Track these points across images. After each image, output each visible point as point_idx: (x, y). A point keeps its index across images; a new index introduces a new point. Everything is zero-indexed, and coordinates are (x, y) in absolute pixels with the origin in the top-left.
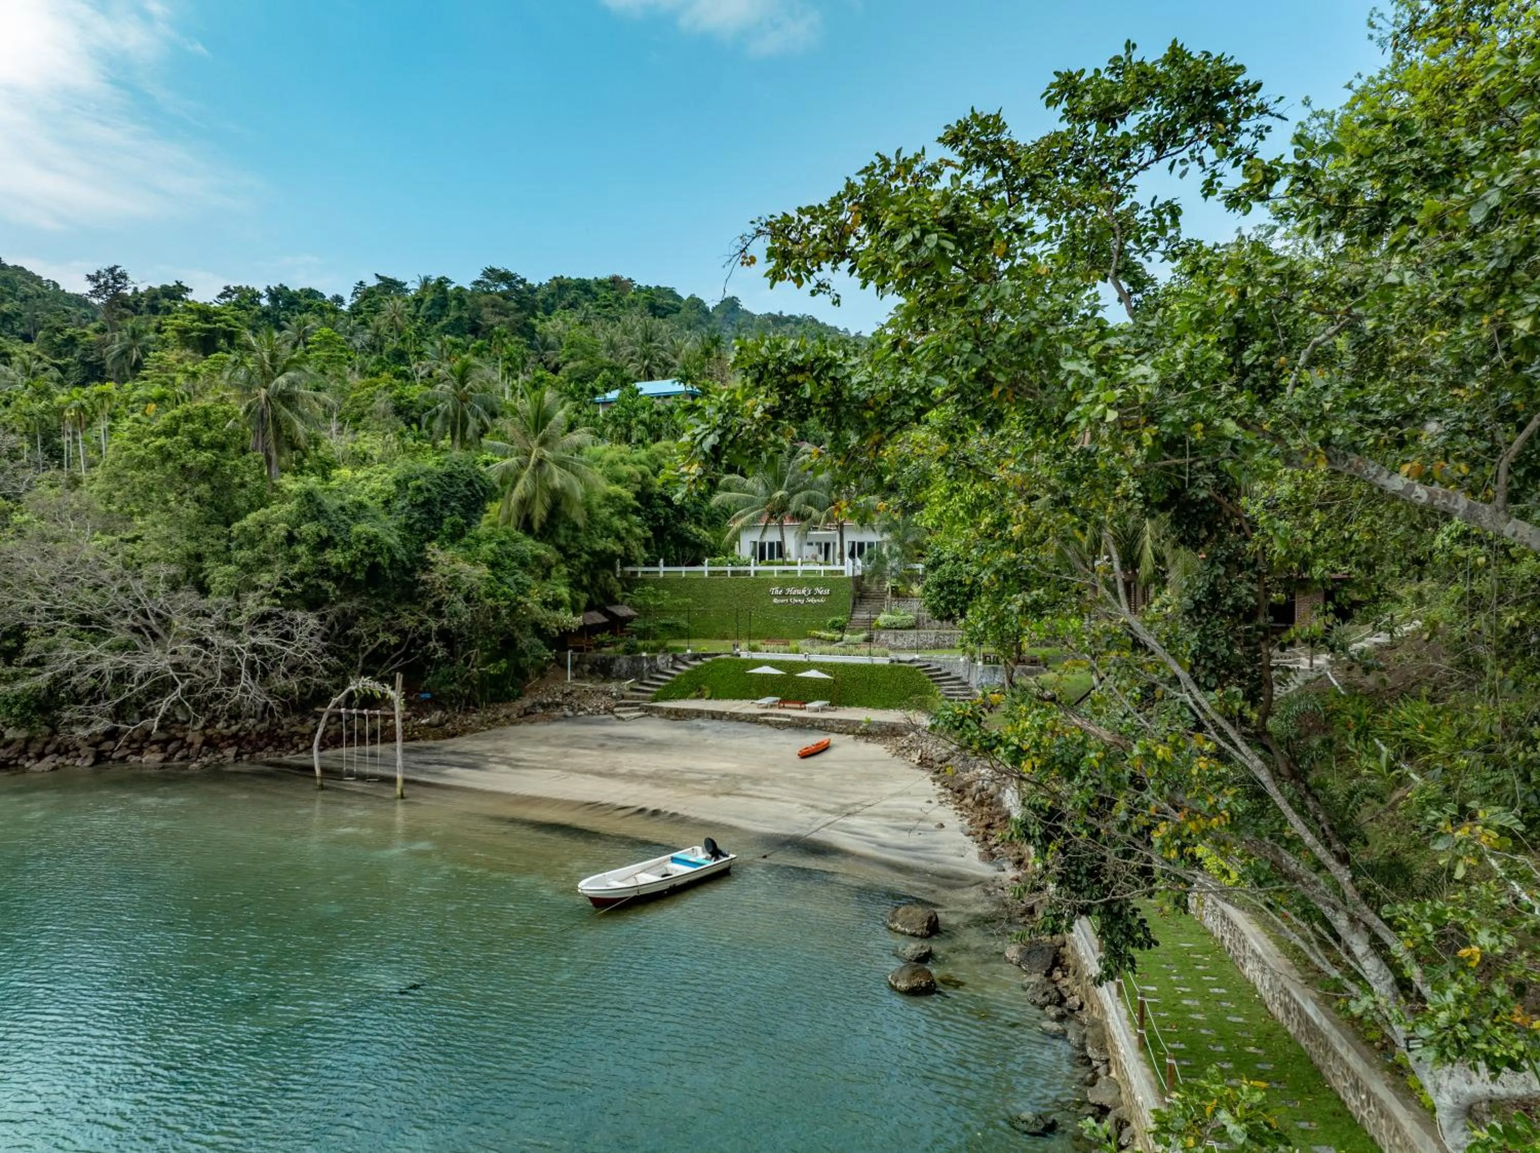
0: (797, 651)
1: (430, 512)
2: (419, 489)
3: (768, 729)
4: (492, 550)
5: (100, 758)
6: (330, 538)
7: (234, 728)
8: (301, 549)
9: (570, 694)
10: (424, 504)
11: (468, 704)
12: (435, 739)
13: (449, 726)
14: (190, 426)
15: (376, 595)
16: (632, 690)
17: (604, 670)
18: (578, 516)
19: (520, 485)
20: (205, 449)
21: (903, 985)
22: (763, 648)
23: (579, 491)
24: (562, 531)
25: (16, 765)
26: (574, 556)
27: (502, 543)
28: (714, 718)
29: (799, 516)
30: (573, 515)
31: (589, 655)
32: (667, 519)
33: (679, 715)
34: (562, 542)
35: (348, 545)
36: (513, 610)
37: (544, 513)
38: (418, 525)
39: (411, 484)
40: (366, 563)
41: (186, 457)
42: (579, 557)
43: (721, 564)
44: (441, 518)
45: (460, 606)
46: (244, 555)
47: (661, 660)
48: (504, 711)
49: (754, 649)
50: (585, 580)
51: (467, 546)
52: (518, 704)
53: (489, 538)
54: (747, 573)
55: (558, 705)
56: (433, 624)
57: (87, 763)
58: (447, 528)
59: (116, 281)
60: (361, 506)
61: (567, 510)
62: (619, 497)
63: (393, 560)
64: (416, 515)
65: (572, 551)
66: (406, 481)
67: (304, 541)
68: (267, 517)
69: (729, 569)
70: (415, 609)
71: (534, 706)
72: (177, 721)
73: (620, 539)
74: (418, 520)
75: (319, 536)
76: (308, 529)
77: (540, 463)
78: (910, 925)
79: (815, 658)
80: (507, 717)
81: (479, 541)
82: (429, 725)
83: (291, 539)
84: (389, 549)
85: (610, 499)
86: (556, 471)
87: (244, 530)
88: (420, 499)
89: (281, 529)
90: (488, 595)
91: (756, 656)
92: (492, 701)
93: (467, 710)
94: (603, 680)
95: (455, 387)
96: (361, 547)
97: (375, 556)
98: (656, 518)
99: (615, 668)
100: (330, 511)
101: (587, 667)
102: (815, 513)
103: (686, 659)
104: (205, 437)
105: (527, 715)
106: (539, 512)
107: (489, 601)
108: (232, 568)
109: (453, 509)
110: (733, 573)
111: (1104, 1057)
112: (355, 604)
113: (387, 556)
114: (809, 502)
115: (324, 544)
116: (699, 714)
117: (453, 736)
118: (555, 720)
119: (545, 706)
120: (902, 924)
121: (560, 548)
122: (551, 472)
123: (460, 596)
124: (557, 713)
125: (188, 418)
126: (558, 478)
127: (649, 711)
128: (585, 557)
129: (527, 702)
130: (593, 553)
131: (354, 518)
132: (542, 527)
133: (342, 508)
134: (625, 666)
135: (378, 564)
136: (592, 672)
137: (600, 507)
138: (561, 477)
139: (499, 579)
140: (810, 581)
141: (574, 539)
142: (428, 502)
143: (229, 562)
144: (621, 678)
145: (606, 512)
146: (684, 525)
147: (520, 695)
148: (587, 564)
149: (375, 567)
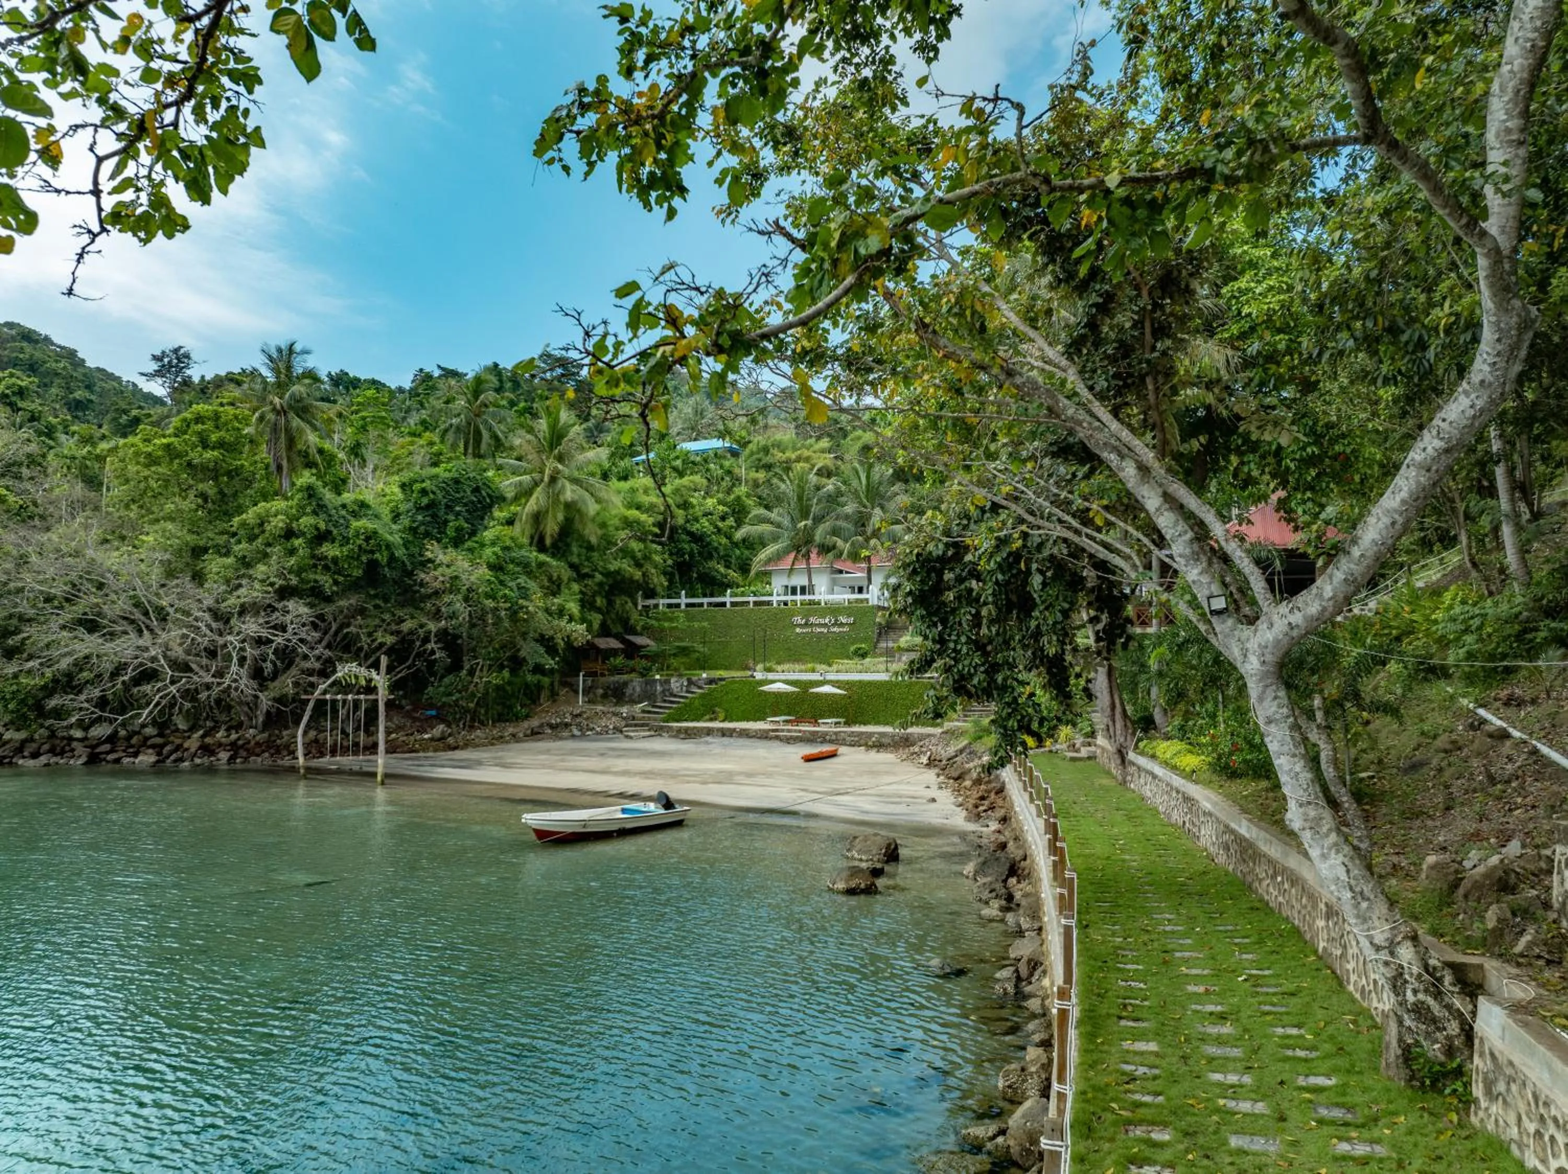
0: (813, 671)
1: (434, 516)
2: (424, 492)
3: (777, 743)
4: (495, 553)
5: (94, 759)
6: (329, 532)
7: (234, 736)
8: (297, 542)
9: (579, 715)
10: (428, 507)
11: (473, 720)
12: (436, 750)
13: (451, 740)
14: (200, 427)
15: (376, 596)
16: (644, 712)
17: (618, 695)
18: (592, 534)
19: (533, 500)
20: (213, 449)
21: (841, 886)
22: (779, 668)
23: (592, 508)
24: (575, 549)
25: (10, 763)
26: (587, 576)
27: (506, 549)
28: (723, 735)
29: (825, 549)
30: (587, 532)
31: (602, 680)
32: (691, 555)
33: (688, 734)
34: (575, 560)
35: (346, 540)
36: (513, 614)
37: (556, 529)
38: (422, 528)
39: (417, 486)
40: (364, 558)
41: (192, 455)
42: (593, 577)
43: (743, 594)
44: (446, 522)
45: (459, 606)
46: (242, 548)
47: (675, 684)
48: (511, 730)
49: (769, 670)
50: (599, 601)
51: (471, 550)
52: (526, 724)
53: (493, 544)
54: (769, 603)
55: (567, 725)
56: (432, 627)
57: (80, 762)
58: (450, 532)
59: (179, 361)
60: (363, 505)
61: (580, 527)
62: (638, 522)
63: (392, 558)
64: (420, 518)
65: (586, 570)
66: (411, 485)
67: (303, 534)
68: (267, 511)
69: (752, 599)
70: (417, 613)
71: (541, 726)
72: (177, 730)
73: (638, 565)
74: (422, 523)
75: (317, 529)
76: (306, 521)
77: (553, 480)
78: (865, 853)
79: (831, 677)
80: (514, 735)
81: (482, 545)
82: (432, 739)
83: (289, 534)
84: (388, 546)
85: (628, 523)
86: (568, 485)
87: (243, 524)
88: (425, 501)
89: (278, 523)
90: (488, 596)
91: (771, 676)
92: (499, 720)
93: (472, 727)
94: (616, 705)
95: (469, 401)
96: (359, 542)
97: (372, 552)
98: (680, 553)
99: (628, 691)
100: (330, 506)
101: (600, 691)
102: (840, 543)
103: (701, 683)
104: (214, 438)
105: (535, 734)
106: (551, 528)
107: (490, 603)
108: (230, 560)
109: (458, 514)
110: (756, 603)
111: (1036, 926)
112: (352, 601)
113: (385, 553)
114: (835, 532)
115: (321, 537)
116: (709, 732)
117: (455, 748)
118: (561, 739)
119: (552, 727)
120: (859, 852)
121: (572, 566)
122: (563, 486)
123: (460, 597)
124: (565, 734)
125: (199, 419)
126: (570, 493)
127: (659, 731)
128: (599, 577)
129: (535, 722)
130: (607, 574)
131: (355, 514)
132: (554, 545)
133: (344, 506)
134: (638, 689)
135: (376, 561)
136: (605, 696)
137: (617, 529)
138: (573, 491)
139: (502, 583)
140: (834, 610)
141: (588, 559)
142: (432, 505)
143: (227, 554)
144: (633, 702)
145: (623, 534)
146: (712, 564)
147: (527, 717)
148: (601, 584)
149: (373, 566)
